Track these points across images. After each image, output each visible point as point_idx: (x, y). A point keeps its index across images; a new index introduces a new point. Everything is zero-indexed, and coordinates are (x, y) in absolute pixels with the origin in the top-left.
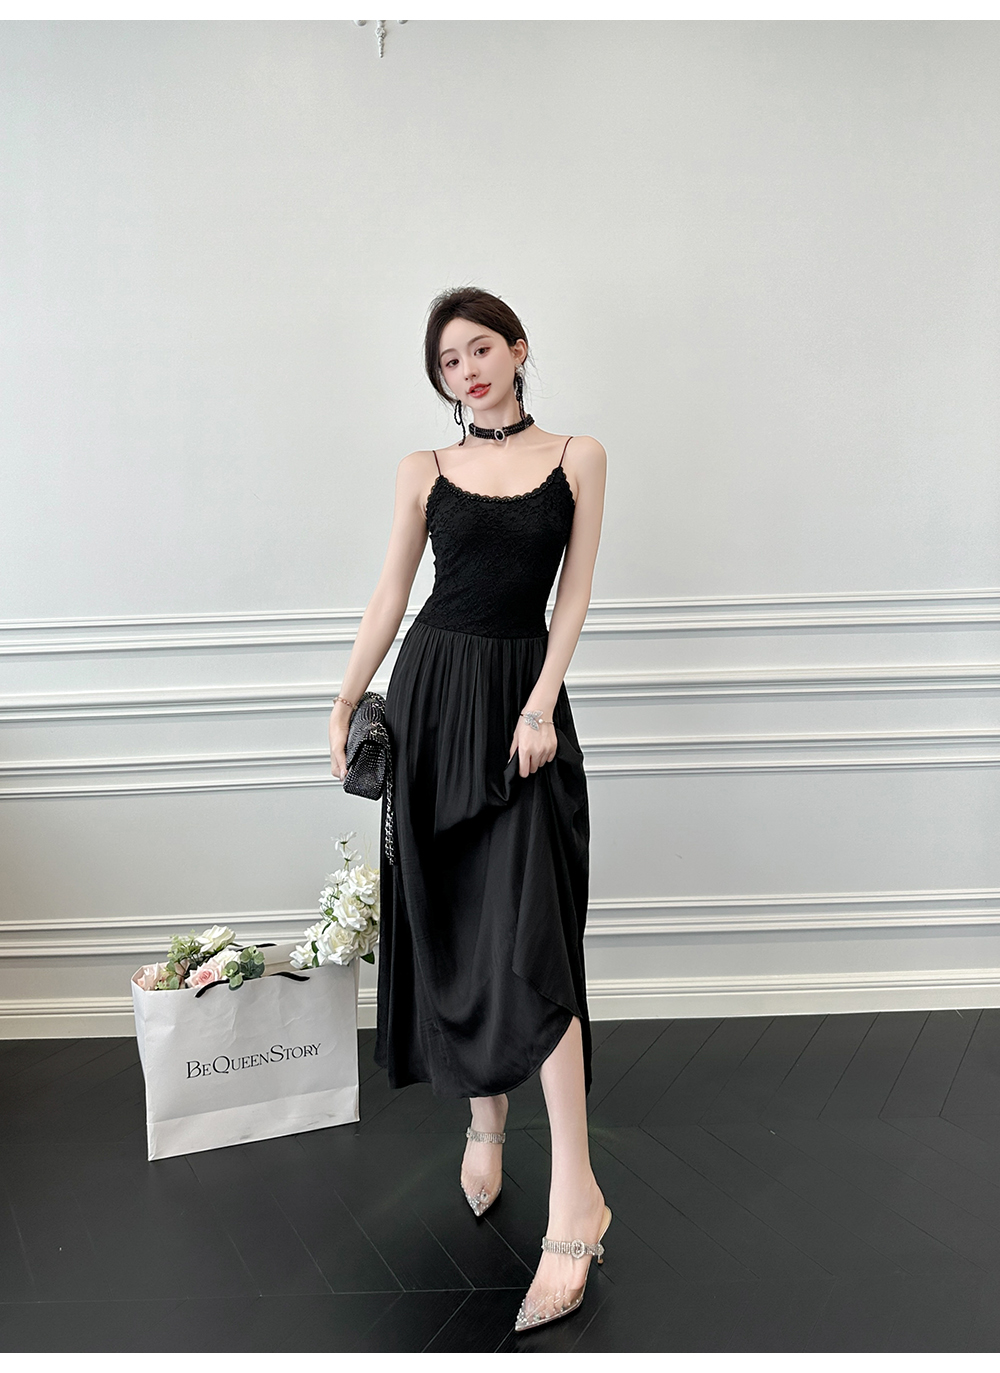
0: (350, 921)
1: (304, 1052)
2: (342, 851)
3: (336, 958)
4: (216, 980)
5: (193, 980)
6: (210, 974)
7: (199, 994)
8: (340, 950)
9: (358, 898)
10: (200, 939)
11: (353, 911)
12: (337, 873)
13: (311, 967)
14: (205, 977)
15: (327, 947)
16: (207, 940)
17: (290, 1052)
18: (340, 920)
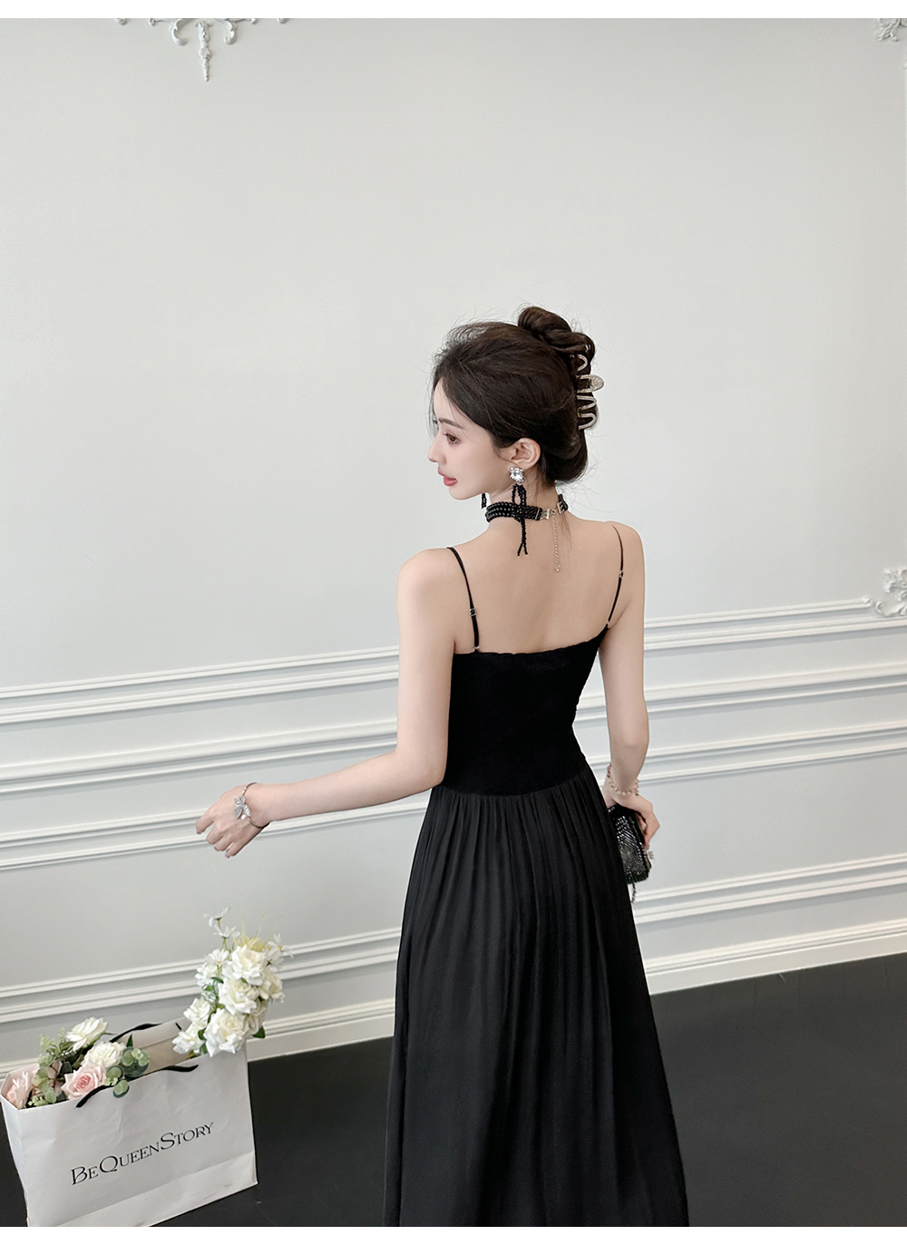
0: (240, 1007)
1: (196, 1134)
2: (218, 929)
3: (228, 1046)
4: (96, 1087)
5: (70, 1087)
6: (89, 1078)
7: (80, 1105)
8: (231, 1038)
9: (243, 980)
10: (71, 1037)
11: (241, 997)
12: (215, 952)
13: (199, 1055)
14: (84, 1081)
15: (218, 1039)
16: (78, 1037)
17: (181, 1137)
18: (227, 1007)
